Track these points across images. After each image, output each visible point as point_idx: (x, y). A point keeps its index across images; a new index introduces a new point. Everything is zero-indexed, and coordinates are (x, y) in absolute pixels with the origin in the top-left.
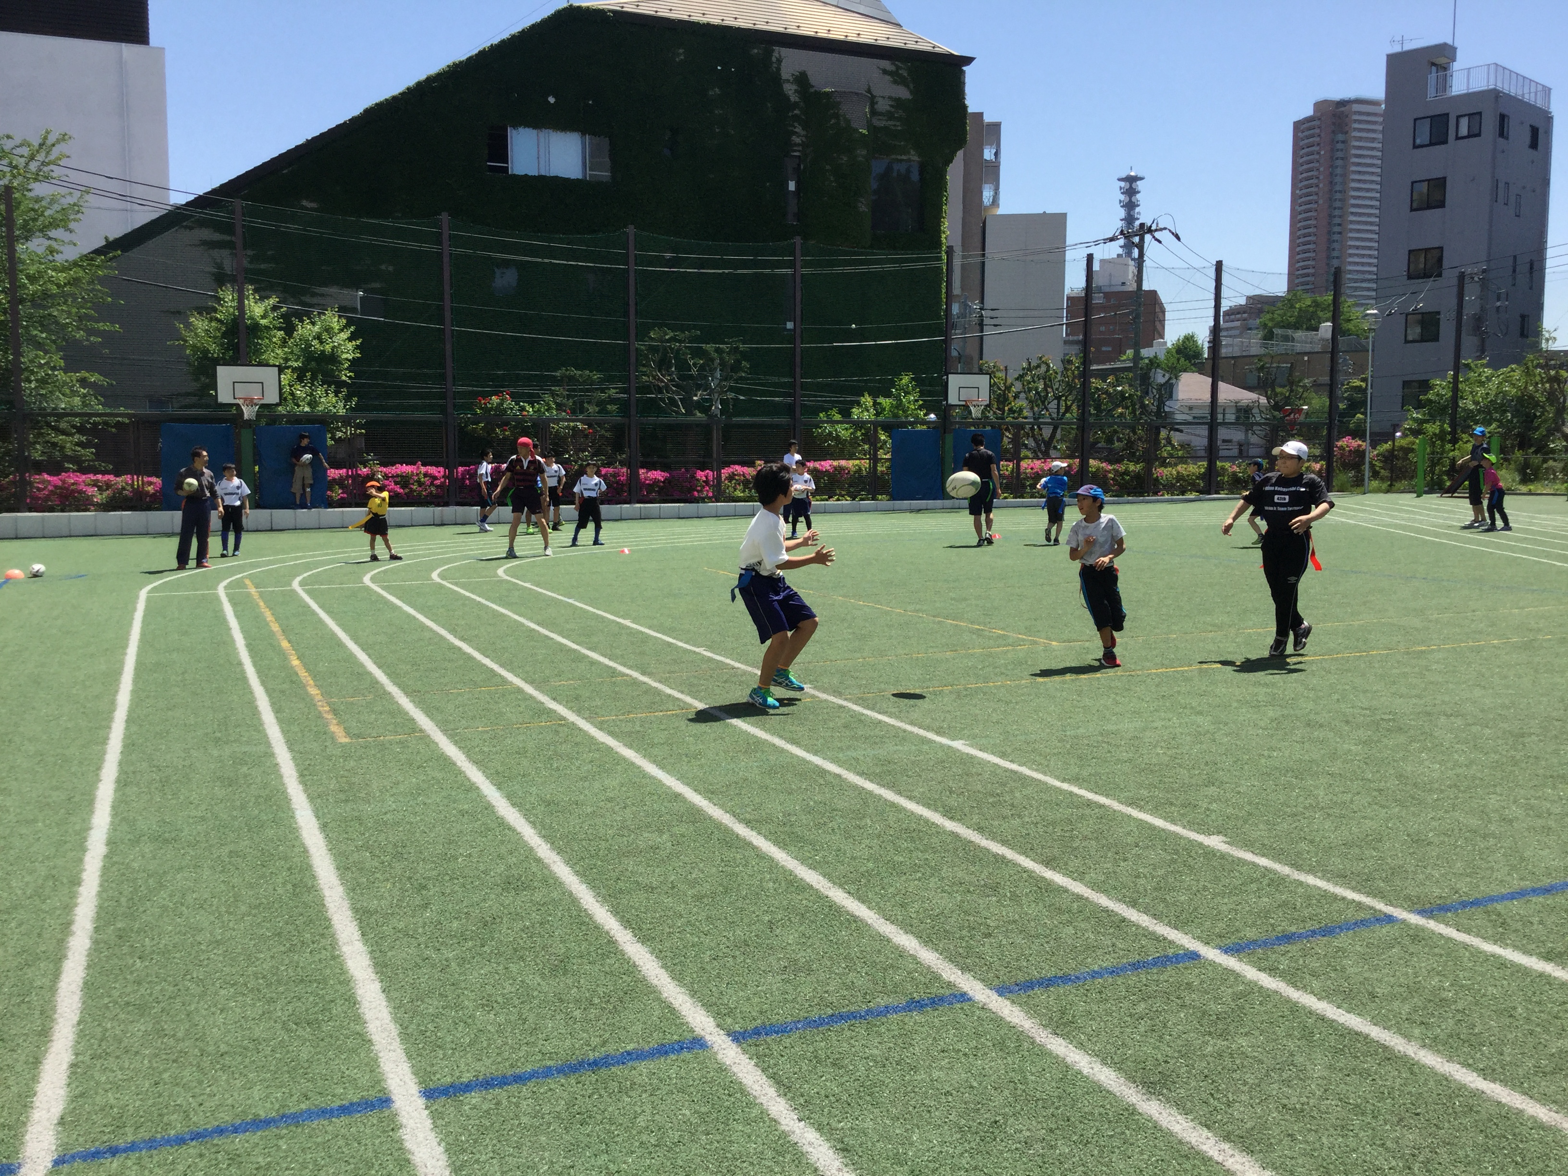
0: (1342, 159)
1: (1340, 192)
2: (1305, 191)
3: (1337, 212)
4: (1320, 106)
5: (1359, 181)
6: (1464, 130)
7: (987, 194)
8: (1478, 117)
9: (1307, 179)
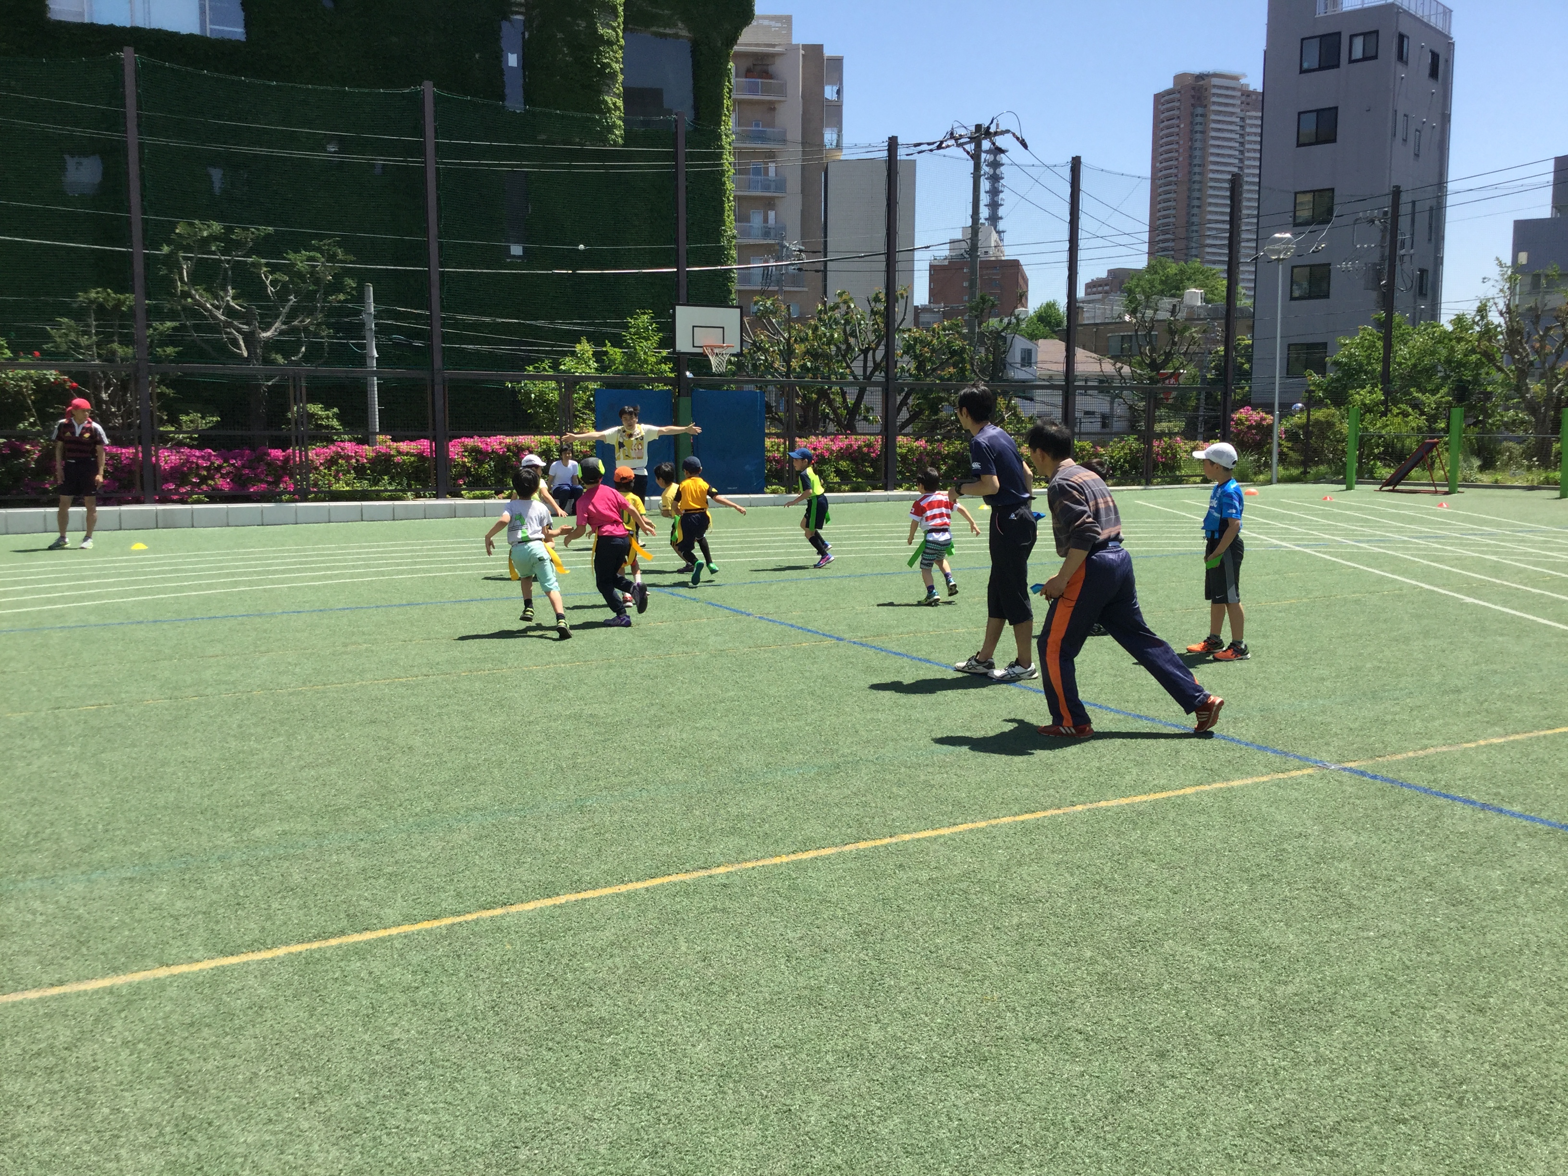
0: (1201, 132)
1: (1200, 166)
2: (1164, 164)
3: (1196, 186)
4: (1178, 78)
5: (1218, 155)
6: (1358, 53)
7: (829, 137)
8: (1375, 36)
9: (1167, 152)
